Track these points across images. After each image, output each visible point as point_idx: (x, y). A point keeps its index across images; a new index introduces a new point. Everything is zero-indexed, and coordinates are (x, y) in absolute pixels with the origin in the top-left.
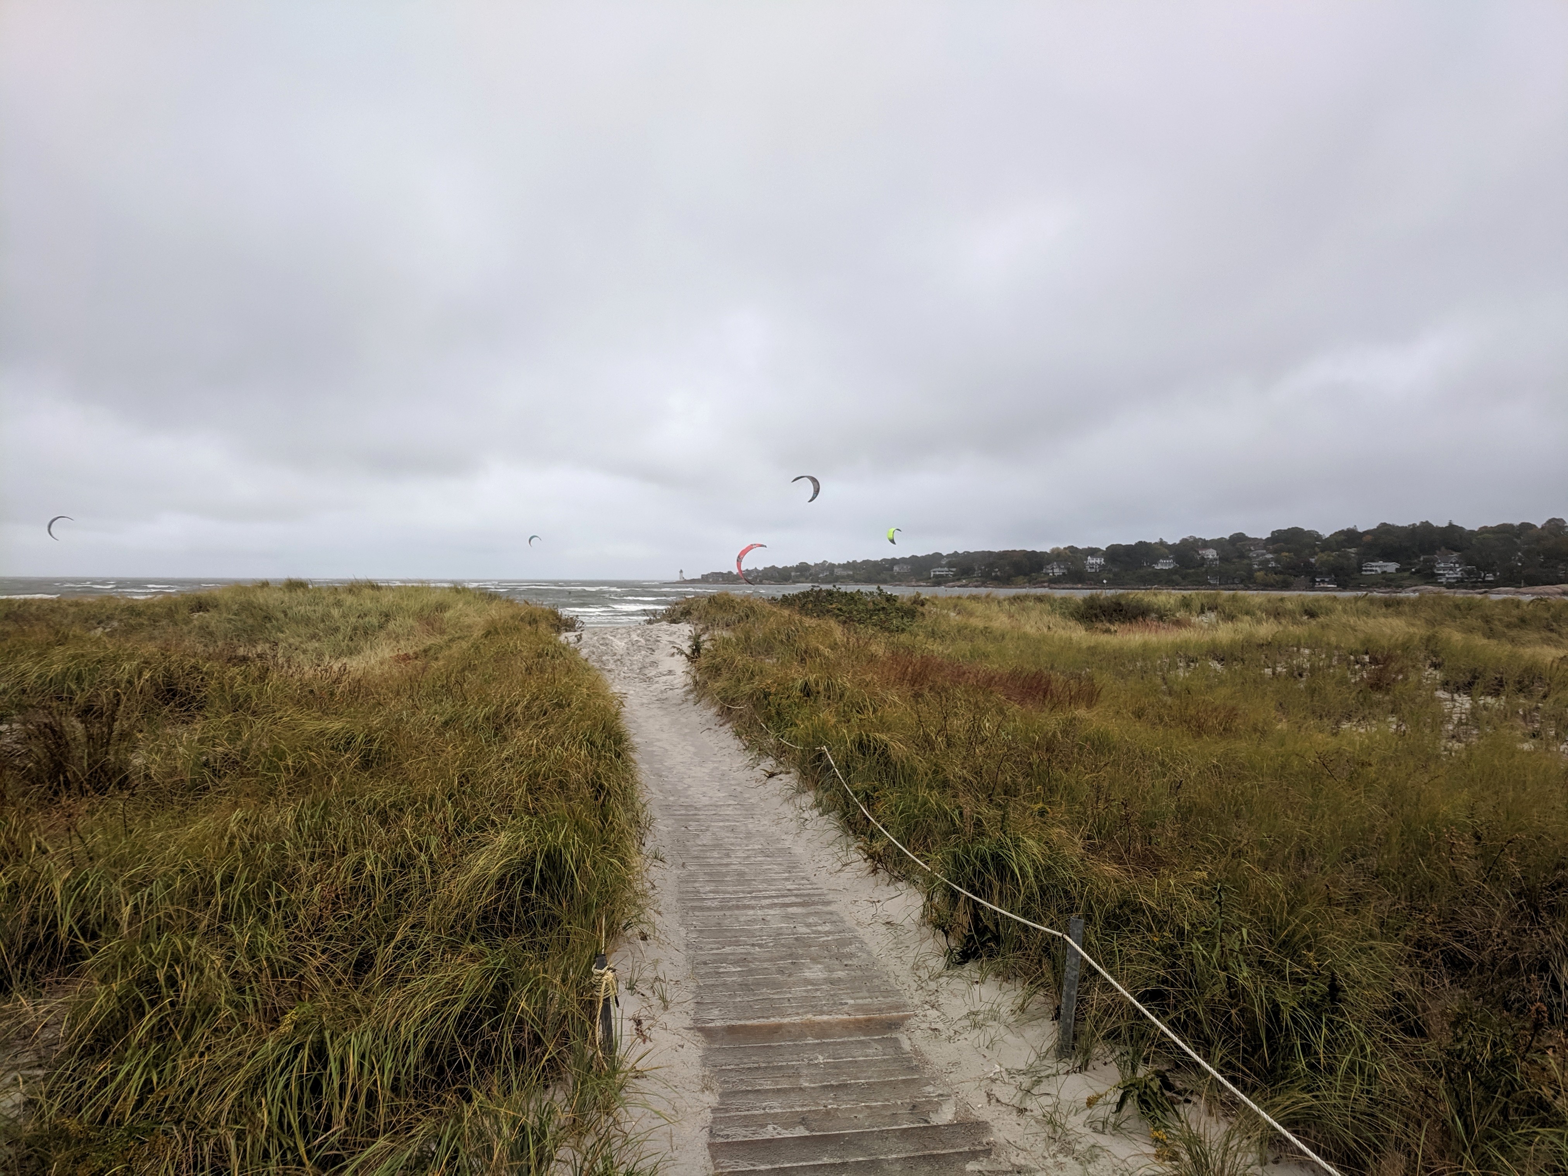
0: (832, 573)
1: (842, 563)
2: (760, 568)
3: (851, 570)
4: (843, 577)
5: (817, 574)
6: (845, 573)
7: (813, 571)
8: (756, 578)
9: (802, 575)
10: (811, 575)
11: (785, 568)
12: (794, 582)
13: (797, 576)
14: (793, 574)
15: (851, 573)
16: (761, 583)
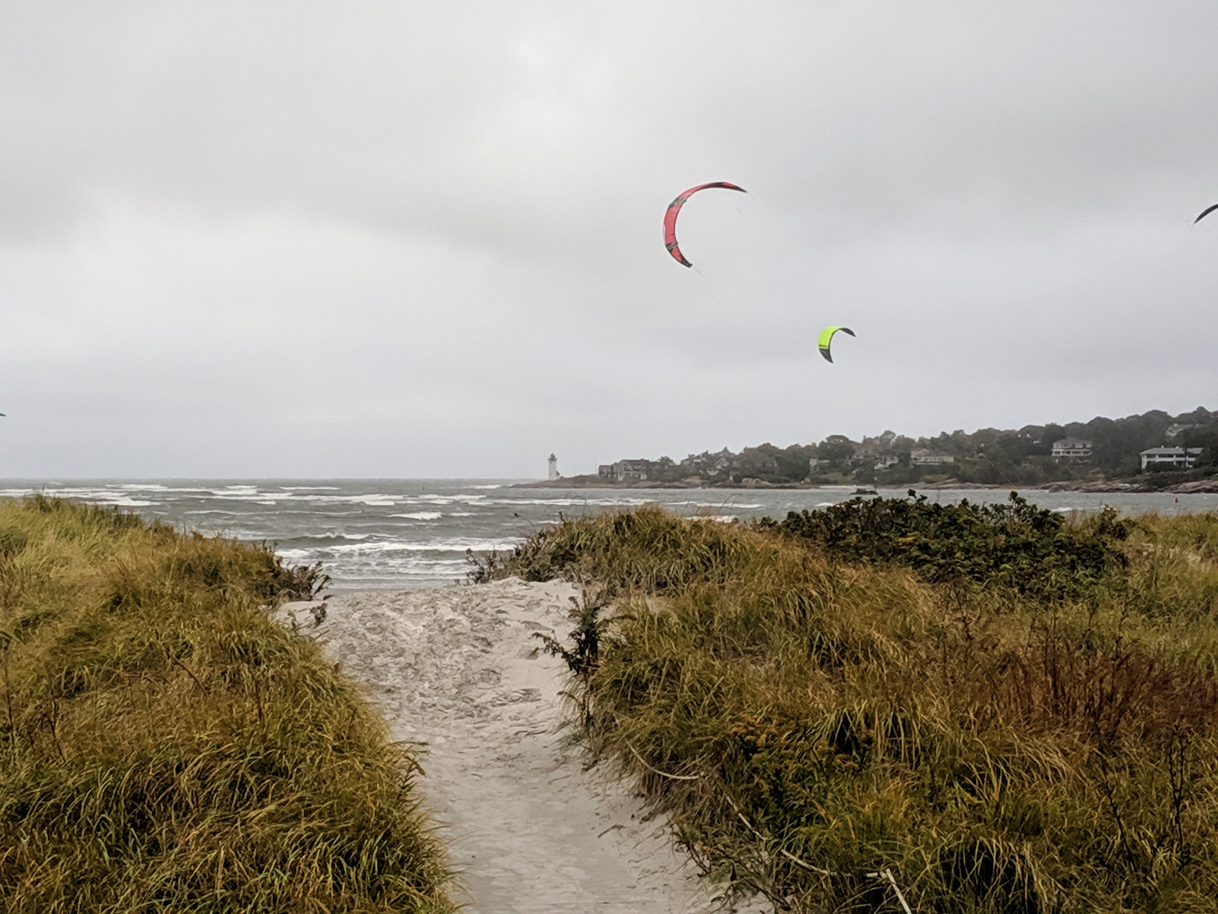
0: (905, 458)
1: (928, 436)
2: (736, 450)
3: (948, 452)
4: (932, 470)
5: (869, 463)
6: (935, 460)
7: (860, 456)
8: (725, 472)
9: (834, 466)
10: (855, 465)
11: (795, 450)
12: (818, 482)
13: (823, 469)
14: (813, 462)
15: (951, 459)
16: (738, 483)
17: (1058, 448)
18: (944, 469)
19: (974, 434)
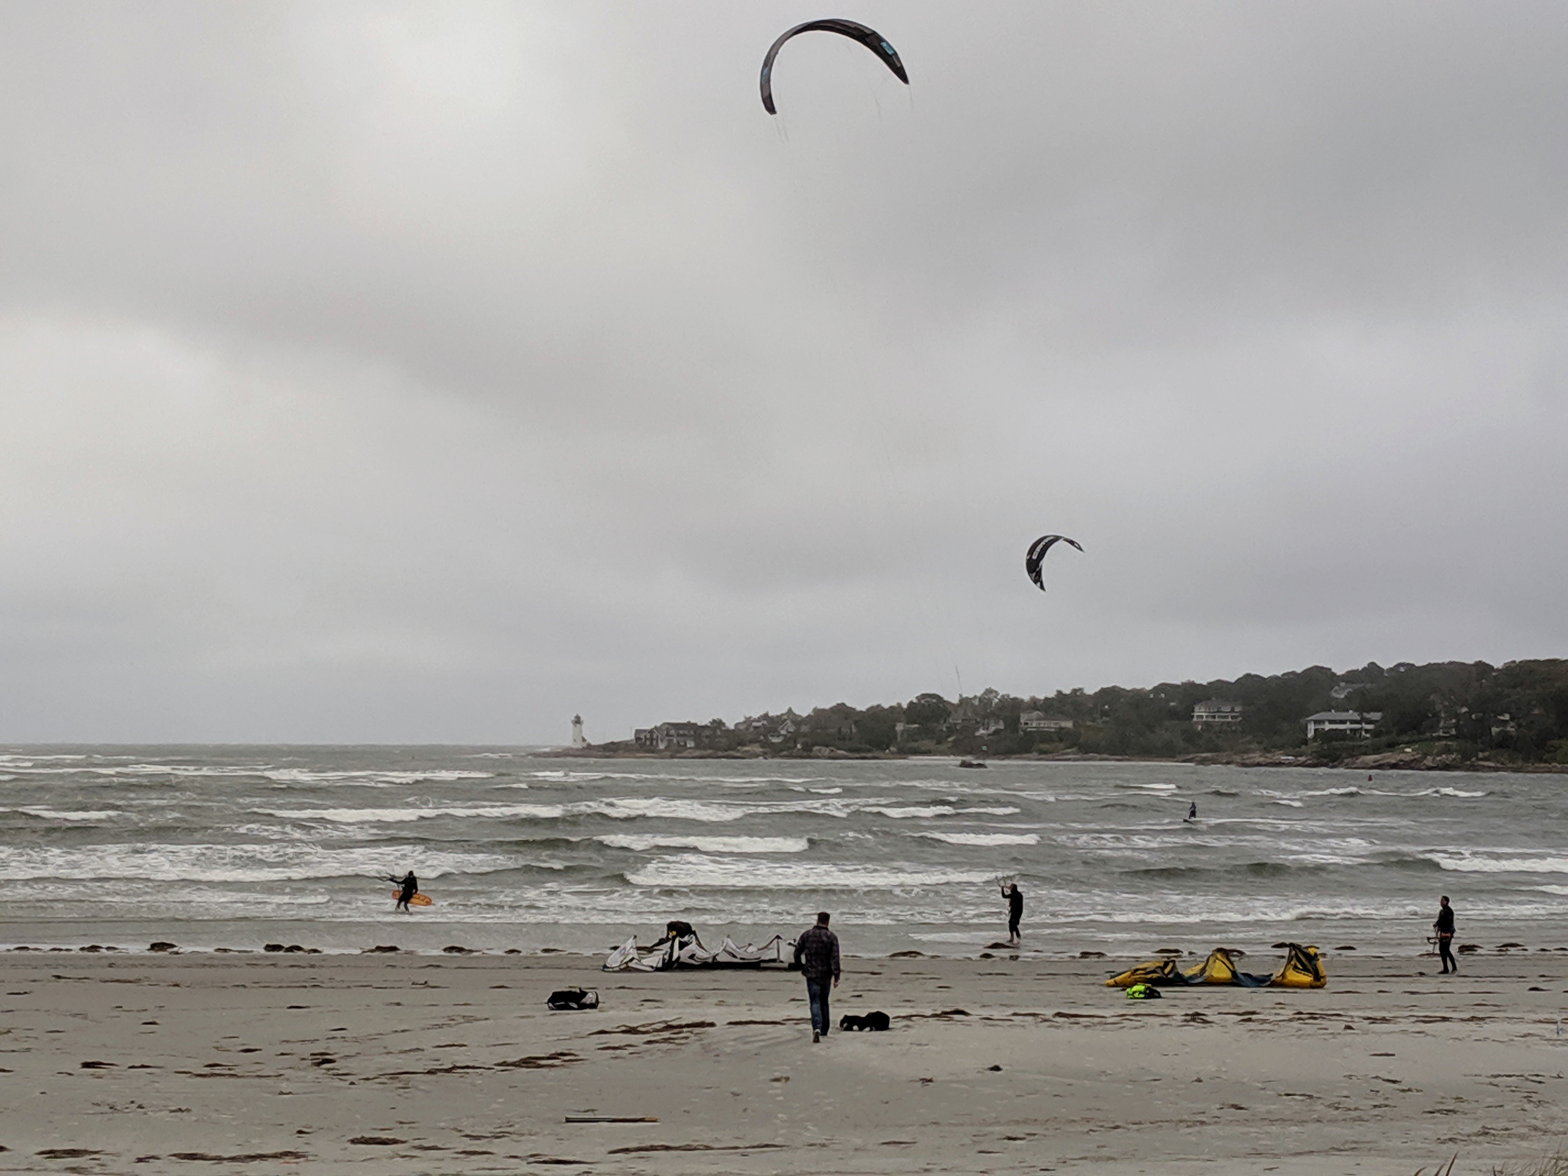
0: (1013, 723)
1: (1041, 696)
2: (804, 711)
3: (1067, 716)
4: (1045, 737)
5: (968, 729)
6: (1050, 725)
7: (956, 719)
8: (791, 739)
9: (926, 732)
10: (951, 730)
11: (876, 713)
17: (1200, 712)
18: (1061, 735)
19: (1096, 693)
